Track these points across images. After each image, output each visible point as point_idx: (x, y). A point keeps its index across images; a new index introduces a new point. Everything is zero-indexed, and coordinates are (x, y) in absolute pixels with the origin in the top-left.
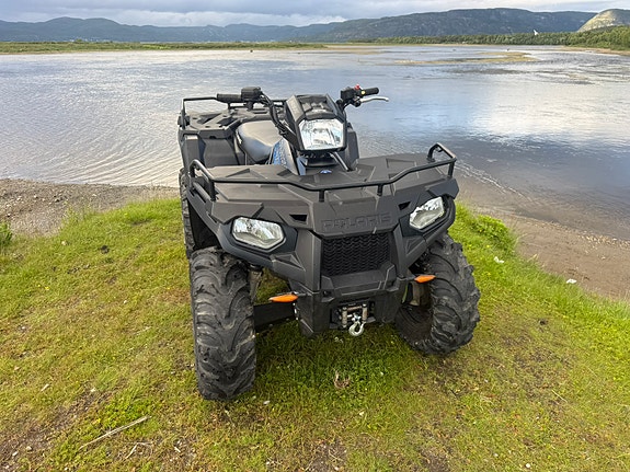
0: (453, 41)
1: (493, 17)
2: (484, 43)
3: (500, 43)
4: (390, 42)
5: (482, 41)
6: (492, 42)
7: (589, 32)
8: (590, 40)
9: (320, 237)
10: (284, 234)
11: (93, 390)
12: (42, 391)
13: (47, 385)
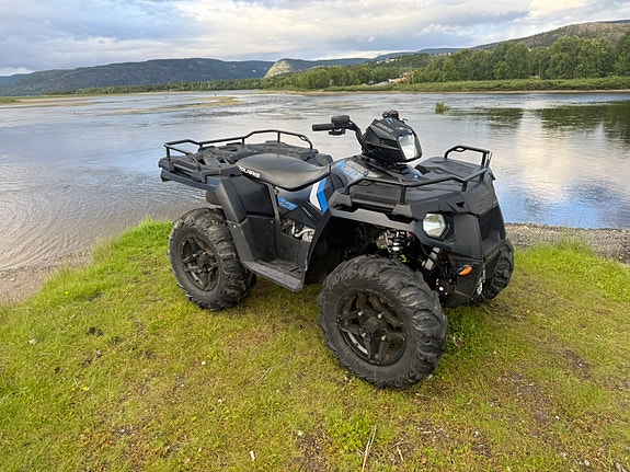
0: (160, 89)
1: (191, 66)
2: (190, 89)
3: (204, 89)
4: (93, 92)
5: (187, 88)
6: (196, 88)
7: (274, 78)
8: (278, 83)
9: (478, 216)
10: (446, 223)
11: (300, 433)
12: (253, 458)
13: (252, 452)
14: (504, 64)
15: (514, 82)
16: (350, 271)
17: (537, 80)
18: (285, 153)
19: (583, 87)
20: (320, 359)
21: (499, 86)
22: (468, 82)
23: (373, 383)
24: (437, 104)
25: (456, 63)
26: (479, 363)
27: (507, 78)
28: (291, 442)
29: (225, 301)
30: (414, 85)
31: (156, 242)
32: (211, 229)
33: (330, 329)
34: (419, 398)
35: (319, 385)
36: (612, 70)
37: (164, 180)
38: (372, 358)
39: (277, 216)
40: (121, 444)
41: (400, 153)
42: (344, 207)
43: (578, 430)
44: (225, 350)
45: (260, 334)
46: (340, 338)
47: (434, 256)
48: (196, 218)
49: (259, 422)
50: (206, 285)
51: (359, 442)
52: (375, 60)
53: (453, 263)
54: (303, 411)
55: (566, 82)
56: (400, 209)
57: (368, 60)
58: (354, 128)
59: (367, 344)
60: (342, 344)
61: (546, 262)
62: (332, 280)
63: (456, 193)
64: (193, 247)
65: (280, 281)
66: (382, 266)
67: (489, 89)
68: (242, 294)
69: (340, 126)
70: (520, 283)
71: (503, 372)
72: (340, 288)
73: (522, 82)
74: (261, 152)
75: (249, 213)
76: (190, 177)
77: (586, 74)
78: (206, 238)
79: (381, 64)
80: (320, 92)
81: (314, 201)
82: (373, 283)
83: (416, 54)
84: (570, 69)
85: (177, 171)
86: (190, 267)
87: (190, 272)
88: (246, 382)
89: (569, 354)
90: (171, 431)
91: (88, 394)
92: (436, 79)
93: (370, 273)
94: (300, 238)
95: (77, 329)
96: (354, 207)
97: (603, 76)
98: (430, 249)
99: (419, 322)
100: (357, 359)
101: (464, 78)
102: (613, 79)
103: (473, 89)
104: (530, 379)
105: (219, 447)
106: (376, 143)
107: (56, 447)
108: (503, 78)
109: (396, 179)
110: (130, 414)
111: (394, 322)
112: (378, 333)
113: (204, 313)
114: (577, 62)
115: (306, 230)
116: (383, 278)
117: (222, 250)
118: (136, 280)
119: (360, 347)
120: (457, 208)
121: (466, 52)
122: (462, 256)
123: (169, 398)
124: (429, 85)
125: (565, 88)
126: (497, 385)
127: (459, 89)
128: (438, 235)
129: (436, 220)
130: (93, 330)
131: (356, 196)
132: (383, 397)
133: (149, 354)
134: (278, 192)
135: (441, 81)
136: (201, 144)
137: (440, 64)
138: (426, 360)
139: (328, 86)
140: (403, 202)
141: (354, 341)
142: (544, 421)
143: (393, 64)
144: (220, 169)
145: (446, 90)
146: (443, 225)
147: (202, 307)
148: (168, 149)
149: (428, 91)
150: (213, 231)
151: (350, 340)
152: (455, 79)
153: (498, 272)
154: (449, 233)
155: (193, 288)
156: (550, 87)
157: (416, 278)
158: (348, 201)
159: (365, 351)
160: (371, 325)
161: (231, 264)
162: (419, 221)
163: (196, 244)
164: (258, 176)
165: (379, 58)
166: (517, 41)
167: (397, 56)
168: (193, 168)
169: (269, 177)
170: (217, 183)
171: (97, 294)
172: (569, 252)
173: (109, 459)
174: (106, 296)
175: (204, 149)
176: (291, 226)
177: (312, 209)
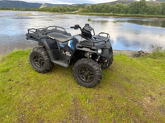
0: (7, 9)
1: (17, 3)
3: (21, 10)
6: (19, 10)
8: (43, 10)
9: (108, 49)
10: (102, 51)
11: (72, 99)
12: (62, 105)
13: (62, 104)
14: (104, 9)
15: (106, 14)
16: (81, 62)
17: (111, 13)
18: (59, 32)
19: (122, 16)
20: (73, 83)
21: (103, 14)
22: (96, 13)
23: (86, 87)
24: (88, 19)
25: (92, 8)
26: (108, 81)
27: (105, 13)
28: (71, 101)
29: (46, 70)
30: (82, 13)
31: (20, 56)
32: (42, 52)
33: (76, 76)
34: (96, 89)
35: (74, 88)
36: (128, 12)
37: (27, 39)
38: (86, 81)
39: (59, 49)
40: (28, 106)
41: (91, 34)
42: (80, 47)
43: (129, 93)
44: (49, 82)
45: (57, 78)
46: (78, 78)
47: (99, 58)
48: (38, 49)
49: (62, 98)
50: (40, 67)
51: (85, 99)
52: (71, 5)
53: (103, 59)
54: (72, 94)
55: (118, 15)
56: (93, 48)
57: (69, 5)
58: (80, 28)
59: (85, 78)
60: (79, 79)
61: (118, 58)
62: (77, 64)
63: (104, 44)
64: (36, 57)
65: (62, 65)
66: (89, 61)
67: (100, 15)
68: (51, 69)
69: (77, 27)
70: (114, 63)
71: (113, 82)
72: (78, 66)
73: (108, 14)
74: (52, 32)
75: (52, 48)
76: (36, 39)
77: (123, 13)
78: (41, 55)
79: (73, 7)
80: (57, 13)
81: (69, 45)
82: (87, 65)
83: (82, 4)
84: (119, 11)
85: (31, 37)
86: (35, 62)
87: (35, 64)
88: (56, 89)
89: (125, 78)
90: (40, 102)
91: (14, 96)
92: (87, 12)
93: (86, 62)
94: (66, 54)
95: (6, 80)
96: (82, 47)
97: (126, 14)
98: (98, 57)
99: (97, 72)
100: (82, 82)
101: (94, 12)
102: (129, 14)
103: (97, 15)
104: (119, 83)
105: (54, 104)
106: (85, 31)
107: (10, 109)
108: (104, 13)
109: (90, 40)
110: (28, 99)
111: (91, 73)
112: (88, 76)
113: (40, 74)
114: (121, 10)
115: (67, 52)
116: (89, 63)
117: (45, 58)
118: (18, 66)
119: (83, 79)
120: (104, 47)
121: (95, 5)
122: (105, 58)
123: (37, 94)
124: (86, 13)
125: (118, 16)
126: (112, 85)
127: (93, 15)
128: (100, 53)
129: (100, 50)
130: (10, 80)
131: (83, 45)
132: (89, 90)
133: (28, 85)
134: (59, 43)
135: (89, 12)
136: (36, 30)
137: (88, 8)
138: (98, 81)
139: (59, 11)
140: (94, 46)
141: (82, 78)
142: (122, 91)
143: (76, 7)
144: (44, 37)
145: (90, 15)
146: (101, 51)
147: (39, 72)
148: (28, 31)
149: (85, 15)
150: (43, 53)
151: (80, 78)
152: (92, 12)
153: (111, 61)
154: (102, 53)
155: (36, 68)
156: (115, 15)
157: (96, 63)
158: (81, 46)
159: (84, 80)
160: (86, 74)
161: (48, 61)
162: (97, 50)
163: (37, 56)
164: (54, 38)
165: (72, 5)
166: (107, 3)
167: (77, 5)
168: (37, 36)
169: (57, 39)
170: (44, 40)
171: (8, 70)
172: (123, 56)
173: (26, 110)
174: (11, 71)
175: (37, 31)
176: (63, 51)
177: (69, 47)
